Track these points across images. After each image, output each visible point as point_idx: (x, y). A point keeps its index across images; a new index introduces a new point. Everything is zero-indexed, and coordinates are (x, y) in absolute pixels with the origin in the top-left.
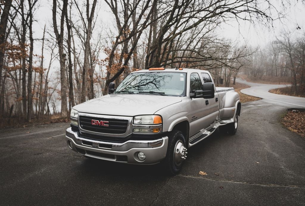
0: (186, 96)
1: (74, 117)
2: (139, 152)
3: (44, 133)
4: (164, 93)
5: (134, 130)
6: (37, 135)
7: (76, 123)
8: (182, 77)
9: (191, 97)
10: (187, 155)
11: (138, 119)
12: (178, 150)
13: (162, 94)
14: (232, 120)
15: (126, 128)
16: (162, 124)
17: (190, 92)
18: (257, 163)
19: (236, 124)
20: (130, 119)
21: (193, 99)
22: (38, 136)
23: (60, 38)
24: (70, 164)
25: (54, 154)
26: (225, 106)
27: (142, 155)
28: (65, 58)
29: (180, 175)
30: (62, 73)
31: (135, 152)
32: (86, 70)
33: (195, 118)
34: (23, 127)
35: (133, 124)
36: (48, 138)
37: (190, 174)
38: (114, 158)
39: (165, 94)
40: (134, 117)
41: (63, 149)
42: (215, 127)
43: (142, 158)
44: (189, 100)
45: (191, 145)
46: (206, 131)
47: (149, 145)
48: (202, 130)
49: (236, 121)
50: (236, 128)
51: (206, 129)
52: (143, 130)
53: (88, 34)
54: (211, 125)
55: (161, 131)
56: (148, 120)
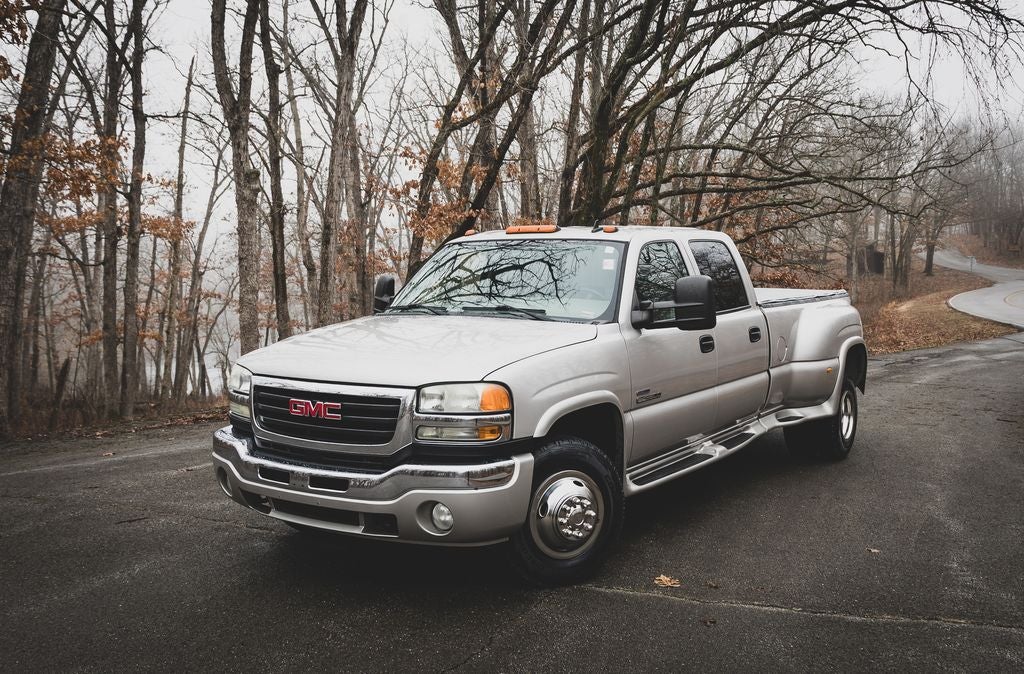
0: (615, 320)
1: (240, 390)
2: (438, 503)
3: (162, 457)
4: (543, 312)
5: (419, 431)
6: (136, 461)
7: (244, 411)
8: (609, 256)
9: (637, 326)
13: (537, 315)
14: (827, 409)
15: (393, 426)
16: (512, 412)
17: (635, 308)
18: (873, 551)
19: (847, 423)
20: (408, 396)
21: (645, 332)
22: (140, 465)
23: (238, 112)
24: (229, 551)
25: (183, 522)
26: (797, 357)
27: (444, 516)
28: (255, 185)
29: (591, 587)
30: (245, 240)
31: (418, 504)
32: (333, 227)
33: (647, 398)
34: (94, 437)
35: (418, 412)
36: (175, 473)
37: (624, 584)
38: (356, 524)
39: (548, 313)
40: (418, 389)
41: (217, 505)
42: (751, 431)
43: (445, 523)
44: (630, 335)
45: (634, 488)
46: (710, 442)
47: (472, 480)
48: (696, 437)
49: (849, 410)
50: (848, 437)
51: (711, 439)
52: (447, 433)
53: (342, 97)
54: (738, 421)
55: (506, 434)
56: (466, 400)
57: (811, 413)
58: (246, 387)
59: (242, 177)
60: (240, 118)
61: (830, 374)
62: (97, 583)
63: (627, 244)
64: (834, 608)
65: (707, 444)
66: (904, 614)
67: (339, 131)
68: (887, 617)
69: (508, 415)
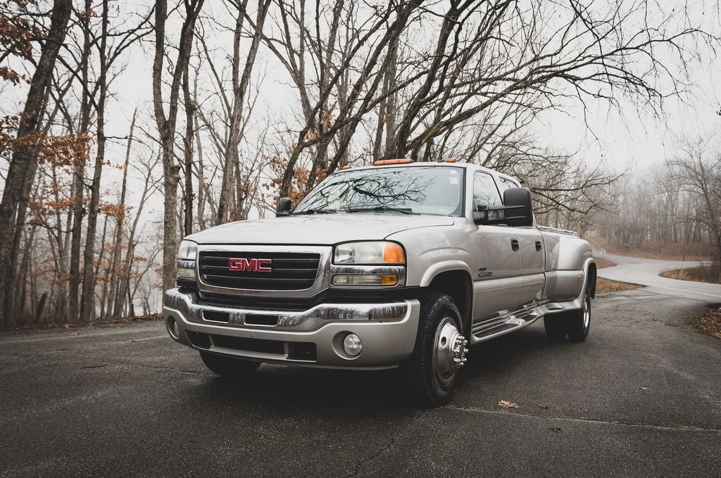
0: (463, 215)
1: (189, 258)
2: (350, 333)
3: (113, 335)
4: (410, 210)
5: (335, 278)
6: (95, 337)
7: (191, 273)
8: (453, 176)
11: (344, 252)
12: (444, 339)
13: (407, 212)
14: (577, 304)
15: (313, 276)
16: (405, 265)
17: (475, 211)
18: (643, 388)
19: (586, 316)
20: (326, 252)
21: (481, 227)
22: (97, 339)
23: (168, 128)
24: (171, 384)
25: (132, 368)
26: (559, 267)
27: (353, 342)
28: (176, 176)
30: (169, 211)
31: (334, 334)
33: (484, 274)
34: (64, 327)
35: (333, 264)
36: (123, 343)
37: (475, 406)
38: (282, 353)
39: (413, 211)
40: (334, 246)
41: (157, 359)
42: (534, 313)
43: (353, 350)
44: (469, 228)
45: (477, 339)
46: (514, 317)
47: (371, 316)
48: (504, 312)
49: (586, 308)
50: (586, 325)
51: (514, 314)
52: (356, 280)
53: (234, 125)
54: (525, 306)
55: (401, 282)
56: (370, 255)
57: (567, 306)
58: (193, 255)
59: (169, 170)
60: (169, 132)
61: (579, 279)
62: (68, 402)
63: (465, 169)
65: (512, 317)
67: (232, 146)
69: (402, 267)
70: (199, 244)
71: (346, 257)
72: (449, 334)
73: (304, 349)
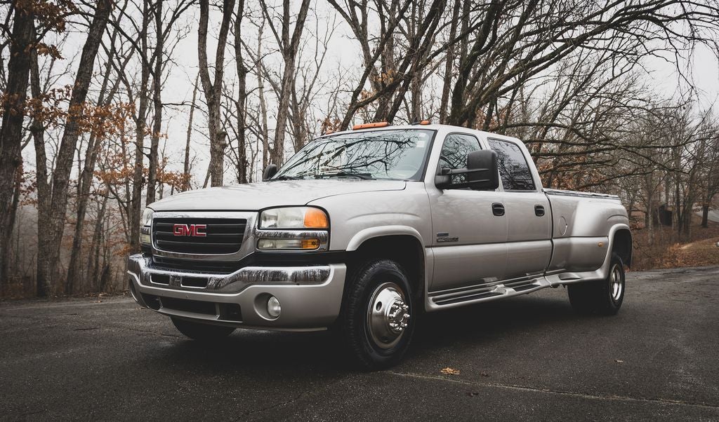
0: (422, 180)
1: (146, 224)
2: (272, 296)
5: (261, 242)
7: (147, 238)
8: (423, 138)
9: (440, 187)
10: (406, 320)
11: (270, 218)
12: (380, 304)
13: (365, 177)
14: (600, 274)
15: (240, 240)
16: (329, 230)
18: (618, 361)
19: (617, 288)
20: (252, 217)
21: (446, 192)
23: (214, 93)
25: (119, 331)
28: (222, 142)
29: (391, 372)
31: (256, 295)
35: (259, 228)
39: (372, 176)
40: (260, 211)
42: (538, 283)
43: (277, 312)
44: (434, 192)
45: (434, 306)
46: (503, 285)
47: (296, 279)
48: (492, 279)
49: (619, 278)
50: (617, 298)
51: (504, 283)
52: (280, 244)
54: (527, 274)
55: (324, 246)
56: (294, 220)
57: (587, 276)
58: (150, 222)
59: (215, 136)
61: (602, 247)
63: (436, 132)
64: (575, 391)
65: (499, 286)
66: (631, 396)
68: (616, 397)
69: (326, 232)
70: (155, 211)
71: (272, 222)
72: (387, 299)
73: (231, 310)
